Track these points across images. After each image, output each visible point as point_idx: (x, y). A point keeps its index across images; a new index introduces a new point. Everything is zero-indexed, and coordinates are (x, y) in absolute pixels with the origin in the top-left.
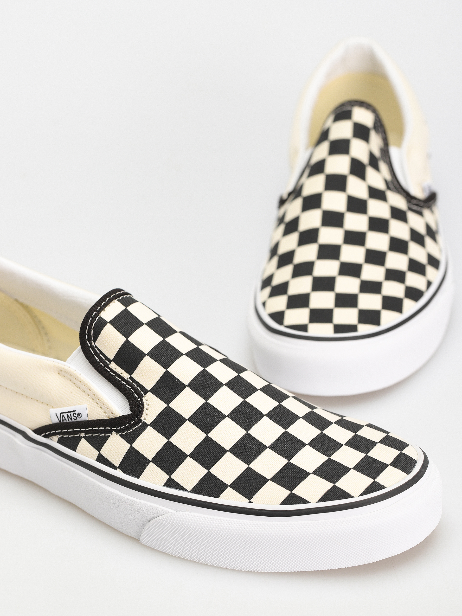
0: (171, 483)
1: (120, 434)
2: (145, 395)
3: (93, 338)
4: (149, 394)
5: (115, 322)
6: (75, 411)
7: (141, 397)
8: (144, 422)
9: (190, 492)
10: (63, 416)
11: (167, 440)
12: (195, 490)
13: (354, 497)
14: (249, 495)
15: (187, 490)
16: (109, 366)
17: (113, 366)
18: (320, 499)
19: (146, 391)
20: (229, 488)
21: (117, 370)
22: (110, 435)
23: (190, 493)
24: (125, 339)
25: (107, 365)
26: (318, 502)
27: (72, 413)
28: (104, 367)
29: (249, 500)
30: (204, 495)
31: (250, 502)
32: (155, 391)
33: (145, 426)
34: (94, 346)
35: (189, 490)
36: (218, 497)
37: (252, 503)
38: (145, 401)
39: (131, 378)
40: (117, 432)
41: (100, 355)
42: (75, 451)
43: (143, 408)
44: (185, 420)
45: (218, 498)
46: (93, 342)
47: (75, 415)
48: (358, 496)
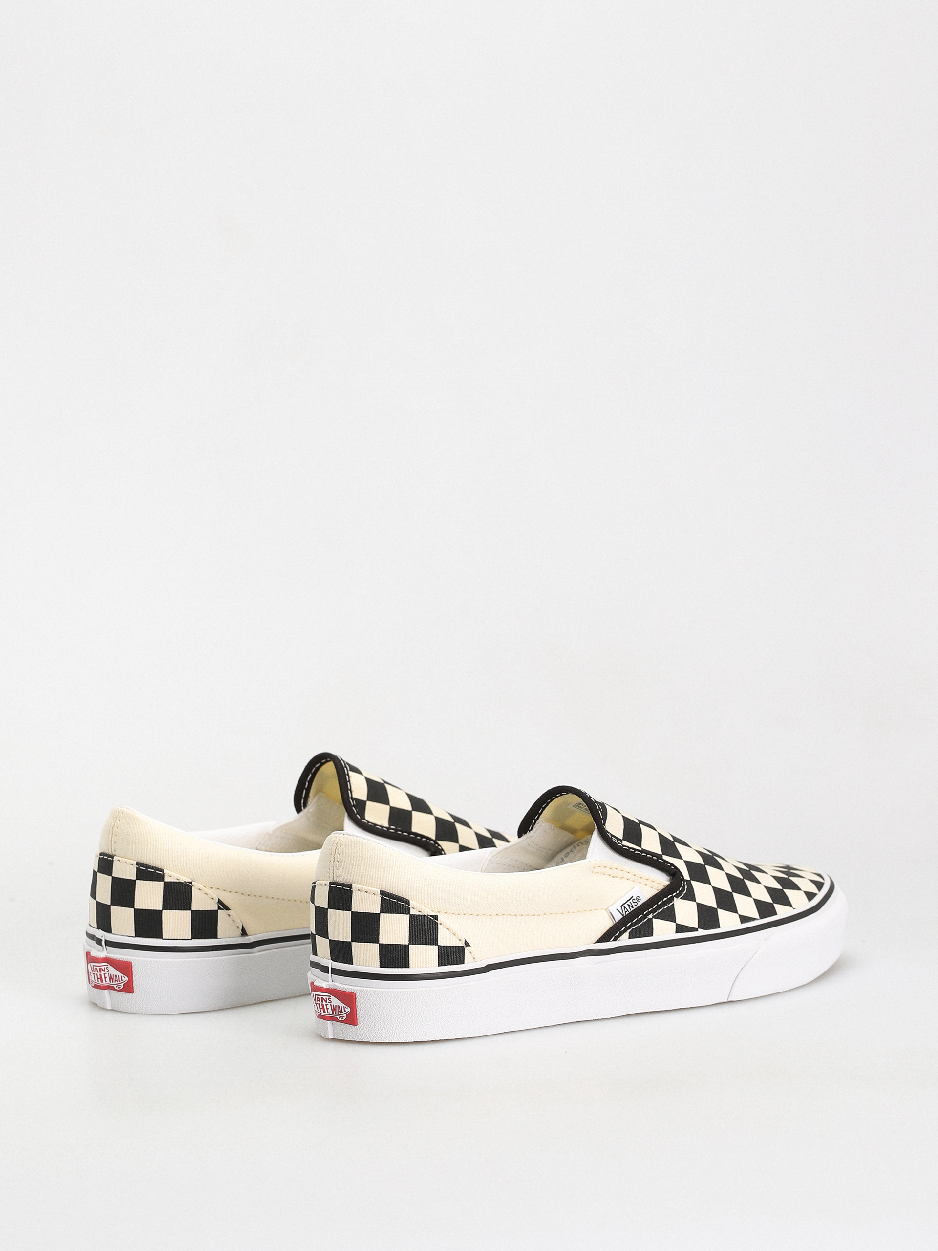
6: (632, 898)
8: (685, 879)
10: (625, 907)
27: (631, 901)
33: (689, 882)
40: (677, 896)
42: (653, 936)
47: (634, 901)
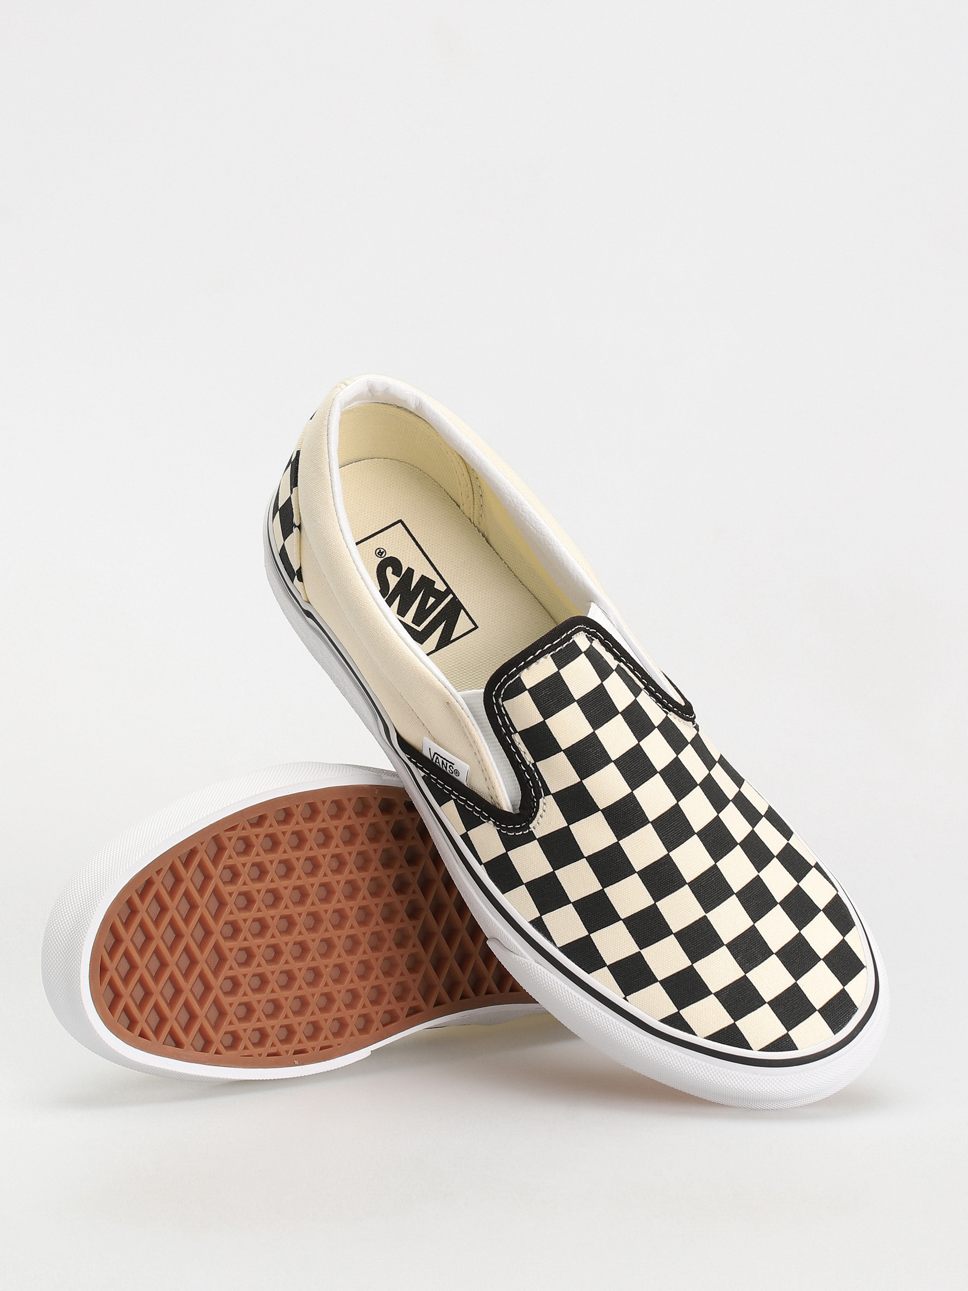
0: (538, 924)
1: (499, 829)
2: (545, 796)
3: (502, 696)
4: (550, 798)
5: (535, 692)
6: (453, 764)
7: (539, 797)
8: (532, 831)
9: (559, 948)
10: (437, 758)
11: (552, 870)
12: (564, 949)
13: (752, 1049)
14: (628, 988)
15: (555, 944)
16: (512, 735)
17: (517, 738)
18: (710, 1036)
19: (547, 793)
20: (606, 968)
21: (520, 747)
22: (486, 821)
23: (557, 950)
24: (542, 719)
25: (510, 734)
26: (706, 1039)
28: (506, 734)
29: (624, 996)
30: (573, 961)
31: (625, 999)
32: (560, 797)
33: (530, 837)
34: (501, 704)
35: (559, 946)
36: (589, 971)
37: (627, 1001)
38: (543, 804)
39: (534, 765)
40: (495, 823)
41: (506, 717)
42: (440, 806)
43: (536, 813)
44: (582, 857)
45: (589, 974)
46: (500, 700)
47: (451, 768)
48: (759, 1049)
